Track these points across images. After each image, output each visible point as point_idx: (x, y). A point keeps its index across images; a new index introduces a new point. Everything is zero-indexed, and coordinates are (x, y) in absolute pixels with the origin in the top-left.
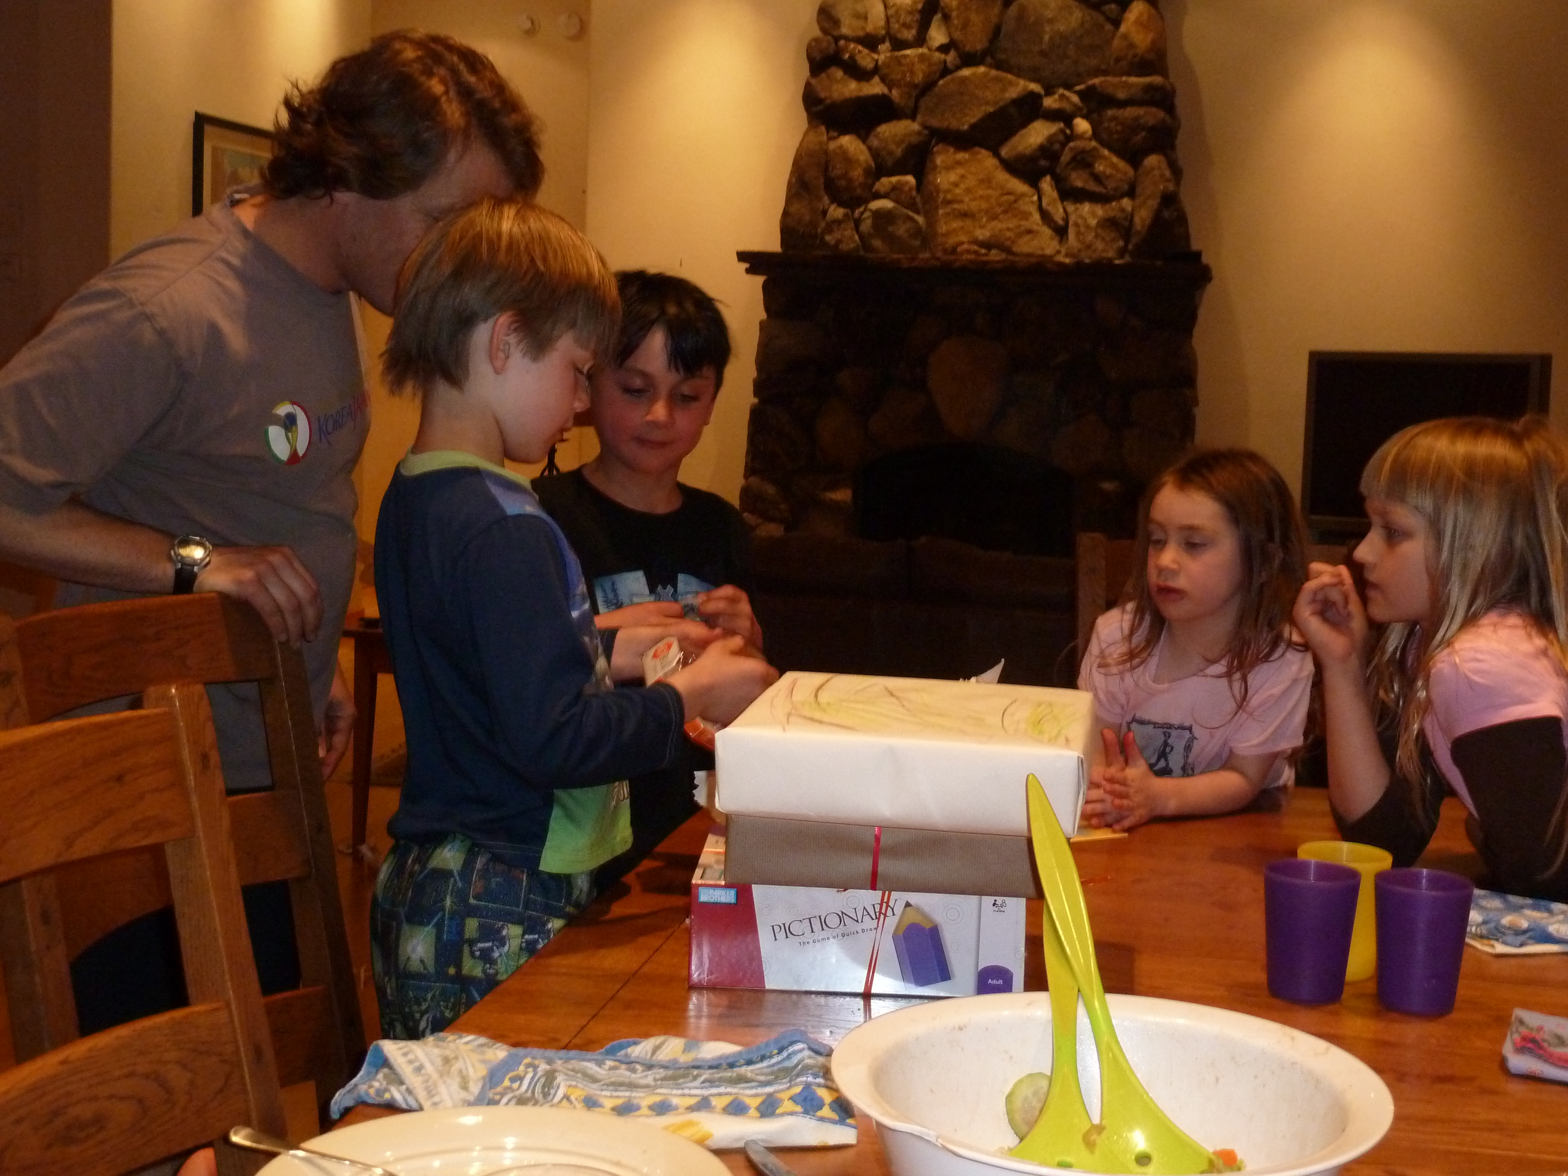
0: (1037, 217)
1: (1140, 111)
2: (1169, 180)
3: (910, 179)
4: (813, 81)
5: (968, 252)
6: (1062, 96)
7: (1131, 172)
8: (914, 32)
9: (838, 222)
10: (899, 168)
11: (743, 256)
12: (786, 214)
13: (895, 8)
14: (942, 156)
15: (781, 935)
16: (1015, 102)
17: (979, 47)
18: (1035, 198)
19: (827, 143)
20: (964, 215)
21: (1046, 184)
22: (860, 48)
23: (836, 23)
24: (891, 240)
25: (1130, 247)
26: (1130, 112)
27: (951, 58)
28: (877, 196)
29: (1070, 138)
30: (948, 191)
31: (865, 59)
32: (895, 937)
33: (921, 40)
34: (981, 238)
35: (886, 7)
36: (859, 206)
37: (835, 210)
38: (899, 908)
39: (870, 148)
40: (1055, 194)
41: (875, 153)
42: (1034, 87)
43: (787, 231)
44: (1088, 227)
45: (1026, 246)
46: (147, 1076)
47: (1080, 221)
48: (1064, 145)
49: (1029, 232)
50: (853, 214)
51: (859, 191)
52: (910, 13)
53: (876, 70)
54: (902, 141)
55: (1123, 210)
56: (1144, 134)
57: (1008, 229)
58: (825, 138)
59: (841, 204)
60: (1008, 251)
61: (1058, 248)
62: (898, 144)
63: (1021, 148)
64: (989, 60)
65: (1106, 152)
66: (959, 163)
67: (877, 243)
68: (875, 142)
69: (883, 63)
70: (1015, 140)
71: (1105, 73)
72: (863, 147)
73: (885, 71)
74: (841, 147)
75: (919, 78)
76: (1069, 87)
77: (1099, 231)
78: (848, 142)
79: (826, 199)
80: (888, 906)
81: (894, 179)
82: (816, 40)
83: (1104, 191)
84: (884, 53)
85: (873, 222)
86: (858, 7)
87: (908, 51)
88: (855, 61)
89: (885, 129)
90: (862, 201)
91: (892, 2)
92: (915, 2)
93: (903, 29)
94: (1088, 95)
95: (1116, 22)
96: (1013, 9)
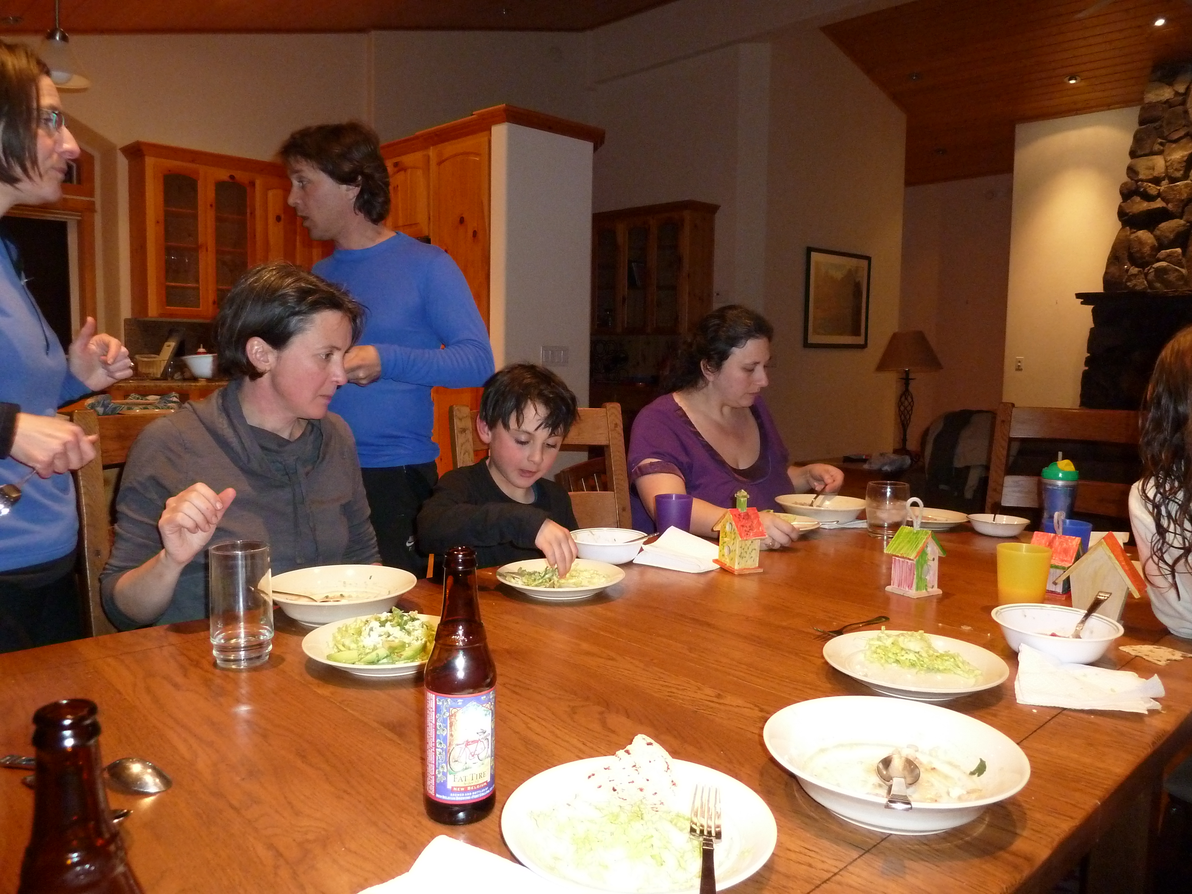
3: (1179, 250)
4: (1123, 205)
8: (1182, 172)
9: (1135, 275)
10: (1172, 244)
11: (1078, 296)
12: (1106, 273)
13: (1171, 162)
19: (1130, 236)
22: (1150, 184)
23: (1136, 173)
24: (1167, 283)
28: (1159, 260)
31: (1153, 189)
33: (1186, 177)
35: (1166, 161)
36: (1147, 266)
37: (1133, 269)
39: (1155, 236)
41: (1158, 238)
43: (1107, 281)
50: (1144, 270)
51: (1147, 258)
52: (1180, 163)
53: (1159, 195)
54: (1173, 231)
58: (1128, 233)
59: (1137, 266)
62: (1171, 232)
67: (1158, 285)
69: (1164, 190)
72: (1152, 236)
73: (1164, 195)
74: (1138, 237)
75: (1185, 196)
78: (1142, 233)
79: (1128, 264)
81: (1169, 251)
82: (1125, 184)
84: (1165, 185)
85: (1155, 274)
86: (1150, 164)
87: (1178, 183)
88: (1147, 192)
89: (1164, 225)
90: (1149, 264)
91: (1169, 158)
92: (1183, 157)
93: (1176, 172)
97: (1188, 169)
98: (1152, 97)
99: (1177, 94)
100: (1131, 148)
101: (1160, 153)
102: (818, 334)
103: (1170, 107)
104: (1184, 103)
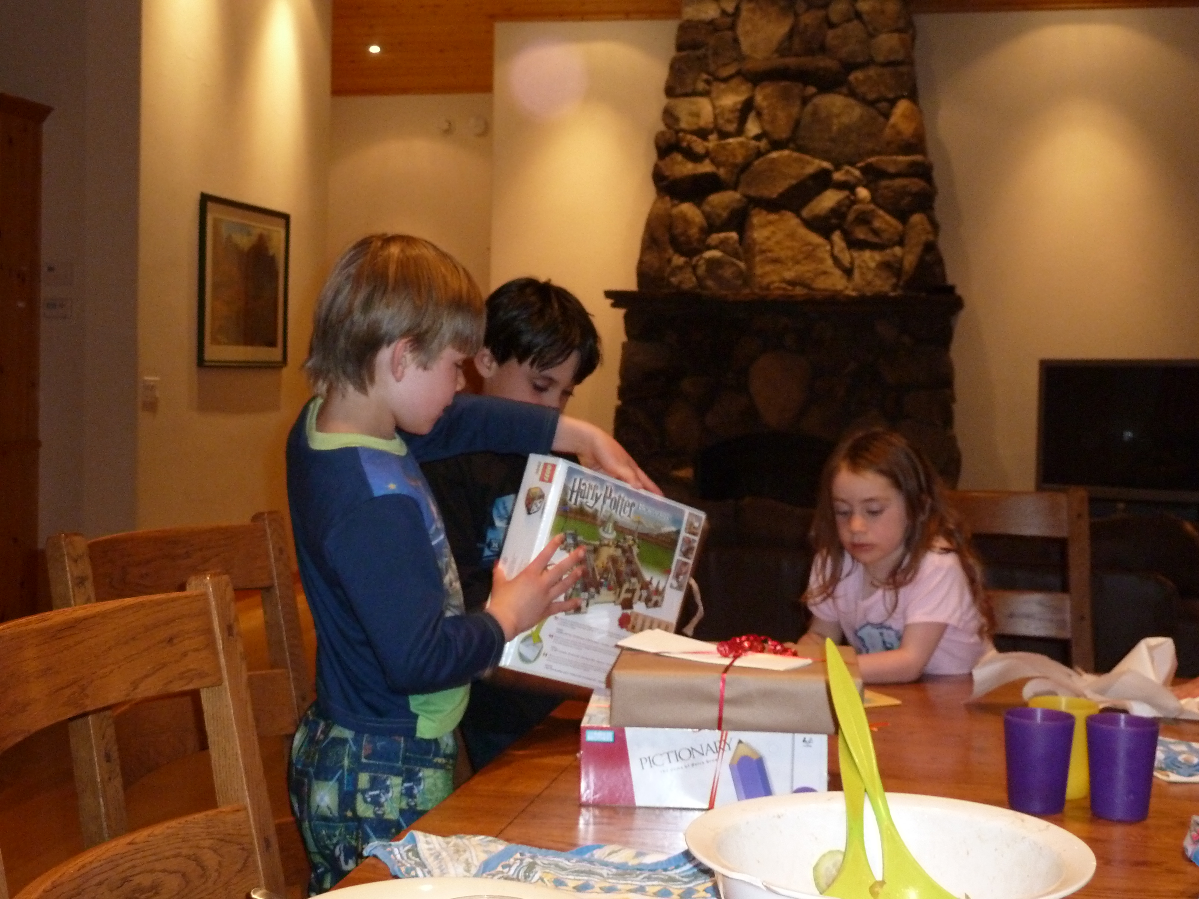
0: (830, 262)
1: (906, 181)
2: (928, 233)
3: (734, 235)
4: (661, 164)
5: (779, 288)
6: (848, 172)
7: (900, 227)
8: (735, 125)
9: (680, 268)
10: (725, 227)
11: (609, 294)
12: (641, 262)
13: (721, 108)
14: (758, 218)
15: (647, 765)
16: (812, 176)
17: (784, 136)
18: (828, 248)
19: (671, 209)
20: (775, 261)
21: (837, 237)
22: (695, 138)
23: (677, 120)
24: (721, 280)
25: (901, 283)
26: (899, 182)
27: (763, 144)
28: (709, 248)
29: (854, 202)
30: (762, 243)
31: (699, 146)
32: (731, 767)
33: (740, 131)
34: (788, 278)
35: (714, 107)
36: (695, 255)
37: (677, 258)
38: (734, 744)
39: (703, 213)
40: (843, 244)
41: (707, 216)
42: (826, 165)
43: (642, 274)
44: (869, 268)
45: (822, 283)
46: (188, 857)
47: (862, 264)
48: (849, 207)
49: (825, 273)
50: (691, 261)
51: (695, 244)
52: (732, 111)
53: (707, 154)
54: (728, 207)
55: (895, 256)
56: (909, 198)
57: (809, 271)
58: (669, 205)
59: (682, 254)
60: (808, 287)
61: (846, 284)
62: (724, 209)
63: (817, 211)
64: (792, 145)
65: (881, 212)
66: (770, 223)
67: (710, 283)
69: (712, 149)
70: (813, 204)
71: (879, 153)
72: (698, 212)
73: (714, 155)
74: (681, 212)
75: (739, 159)
76: (852, 164)
77: (878, 271)
78: (687, 208)
79: (671, 251)
80: (725, 742)
81: (722, 235)
82: (662, 133)
83: (880, 241)
84: (713, 142)
85: (706, 268)
86: (694, 108)
87: (730, 140)
88: (691, 148)
89: (715, 199)
90: (698, 252)
91: (718, 103)
92: (735, 104)
93: (727, 124)
94: (867, 170)
95: (887, 116)
96: (809, 108)
97: (742, 120)
98: (690, 12)
99: (724, 13)
100: (667, 82)
101: (706, 94)
102: (219, 344)
103: (716, 30)
104: (733, 27)
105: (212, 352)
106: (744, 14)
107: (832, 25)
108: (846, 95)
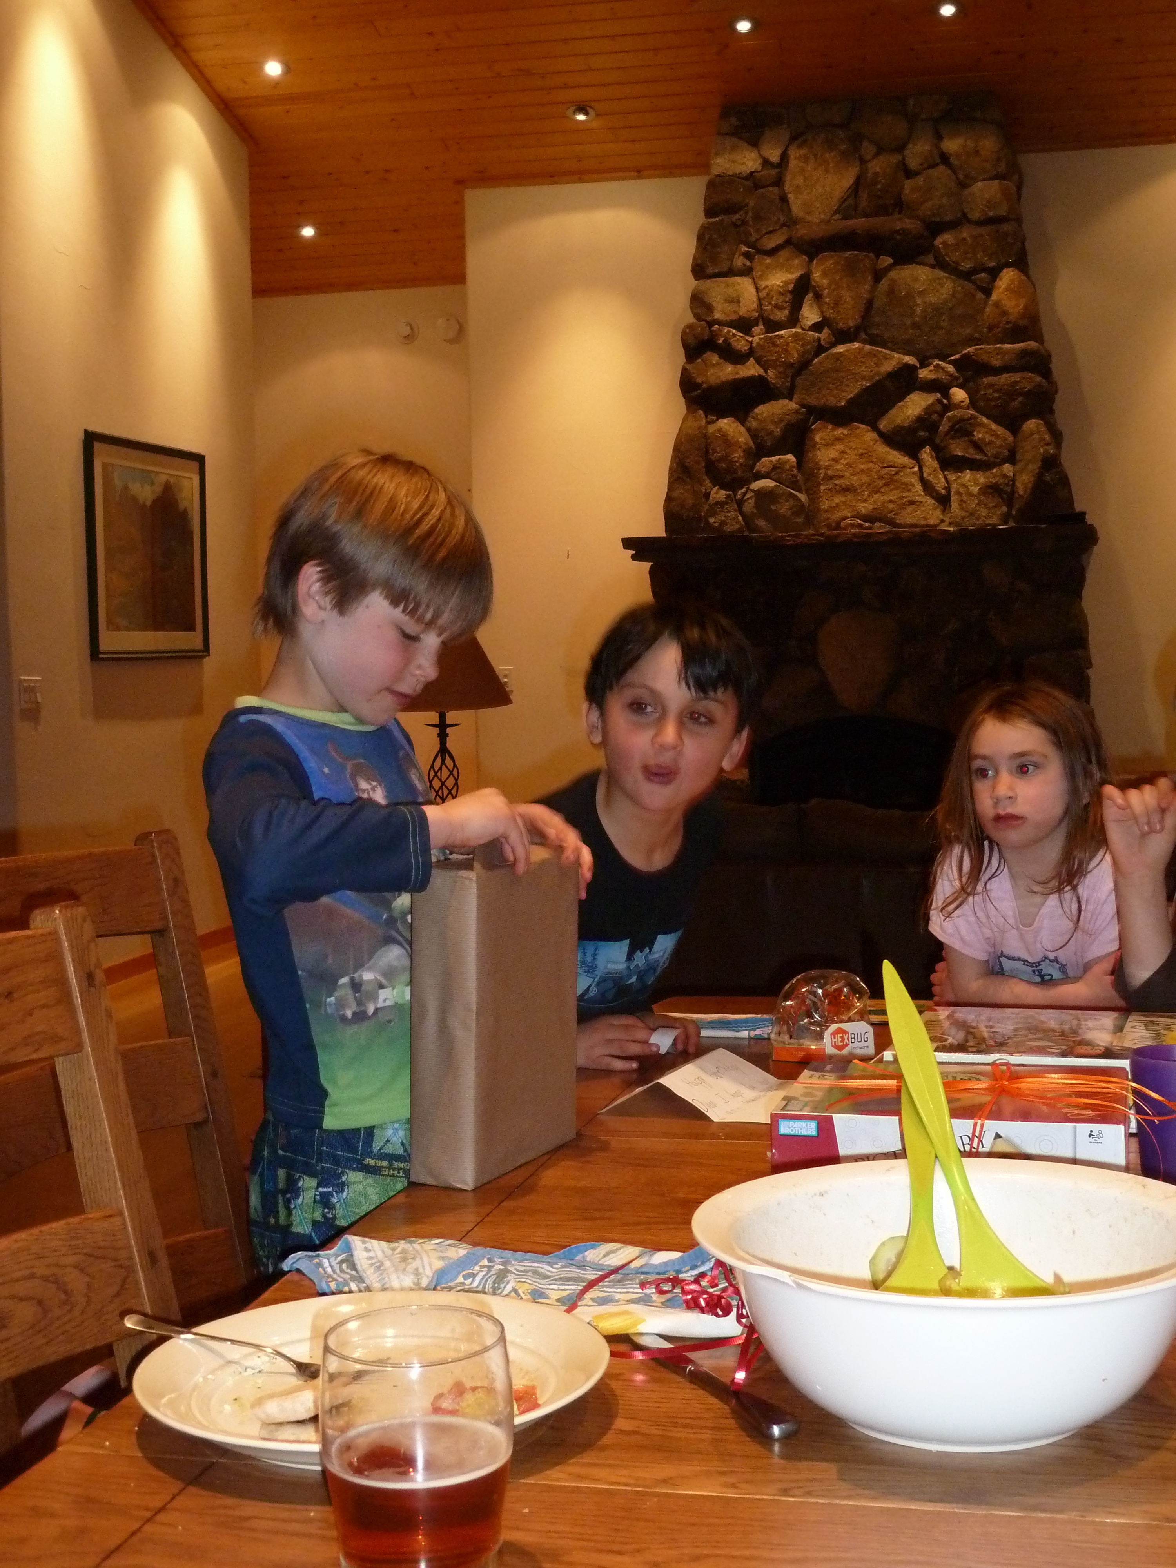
0: (919, 487)
1: (1016, 377)
2: (1048, 444)
3: (790, 457)
4: (688, 367)
5: (852, 526)
6: (938, 366)
7: (1011, 439)
8: (786, 312)
9: (720, 504)
10: (779, 448)
11: (628, 543)
12: (669, 499)
13: (767, 290)
14: (822, 434)
16: (891, 375)
17: (852, 323)
18: (916, 469)
19: (706, 428)
20: (846, 490)
21: (926, 454)
22: (734, 331)
23: (709, 308)
24: (774, 519)
25: (1014, 512)
26: (1005, 378)
27: (825, 335)
28: (758, 476)
29: (947, 408)
30: (827, 468)
31: (740, 342)
33: (794, 320)
34: (864, 511)
35: (758, 290)
36: (741, 487)
37: (716, 493)
39: (749, 430)
40: (935, 464)
41: (753, 434)
42: (908, 359)
43: (671, 516)
44: (970, 494)
45: (909, 517)
47: (962, 490)
48: (942, 416)
49: (912, 503)
50: (735, 495)
51: (739, 472)
52: (781, 294)
53: (751, 352)
54: (781, 421)
55: (1004, 476)
56: (1021, 399)
57: (891, 501)
58: (703, 422)
59: (723, 487)
60: (891, 522)
61: (941, 517)
62: (776, 423)
63: (899, 421)
64: (863, 336)
65: (985, 420)
66: (838, 439)
67: (762, 523)
68: (754, 424)
69: (758, 344)
70: (893, 412)
71: (978, 342)
72: (742, 429)
73: (760, 353)
74: (719, 430)
75: (794, 357)
76: (944, 357)
77: (982, 497)
78: (726, 424)
79: (708, 483)
81: (774, 459)
82: (690, 327)
83: (985, 458)
84: (758, 335)
85: (756, 503)
86: (730, 291)
87: (782, 332)
88: (730, 345)
89: (764, 410)
90: (745, 482)
91: (763, 284)
92: (786, 283)
93: (776, 311)
94: (962, 364)
95: (988, 292)
96: (884, 284)
97: (796, 306)
98: (722, 164)
99: (766, 162)
100: (695, 258)
101: (746, 272)
102: (118, 628)
103: (757, 186)
104: (779, 182)
105: (109, 641)
106: (793, 163)
107: (909, 174)
108: (933, 267)
